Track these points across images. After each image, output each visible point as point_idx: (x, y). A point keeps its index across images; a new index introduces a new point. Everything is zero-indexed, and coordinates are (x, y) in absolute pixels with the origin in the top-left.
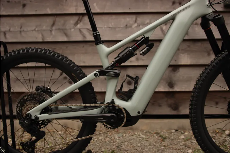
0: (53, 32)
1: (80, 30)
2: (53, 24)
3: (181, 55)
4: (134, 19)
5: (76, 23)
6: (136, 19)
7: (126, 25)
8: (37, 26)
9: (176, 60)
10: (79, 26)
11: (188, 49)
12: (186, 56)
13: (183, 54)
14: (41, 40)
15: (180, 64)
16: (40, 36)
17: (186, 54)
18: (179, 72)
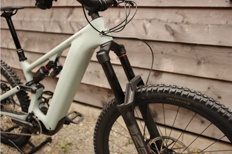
0: (51, 23)
1: (70, 23)
2: (51, 16)
3: (165, 59)
4: (117, 14)
5: (68, 16)
6: (119, 14)
7: (109, 21)
8: (40, 17)
9: (157, 65)
10: (70, 19)
11: (174, 53)
12: (170, 61)
13: (166, 58)
14: (43, 30)
15: (161, 70)
16: (43, 26)
17: (171, 59)
18: (161, 78)
